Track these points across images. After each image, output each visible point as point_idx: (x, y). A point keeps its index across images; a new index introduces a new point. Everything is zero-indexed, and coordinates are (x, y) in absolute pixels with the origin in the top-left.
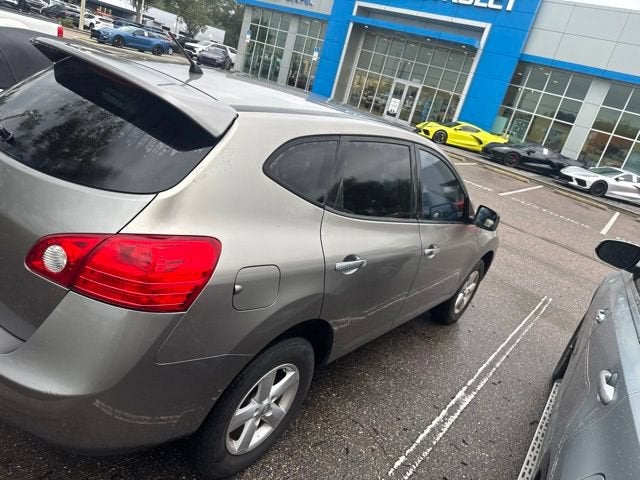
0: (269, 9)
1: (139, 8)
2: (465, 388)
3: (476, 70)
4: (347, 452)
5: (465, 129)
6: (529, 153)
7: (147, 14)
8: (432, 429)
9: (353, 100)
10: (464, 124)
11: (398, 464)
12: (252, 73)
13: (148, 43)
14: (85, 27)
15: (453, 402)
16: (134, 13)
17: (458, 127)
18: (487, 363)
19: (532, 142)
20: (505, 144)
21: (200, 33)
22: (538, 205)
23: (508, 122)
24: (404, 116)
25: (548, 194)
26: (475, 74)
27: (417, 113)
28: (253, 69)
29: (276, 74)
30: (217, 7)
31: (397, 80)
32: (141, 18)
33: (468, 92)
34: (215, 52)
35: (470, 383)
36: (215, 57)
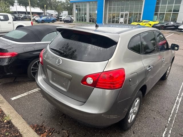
0: (80, 2)
1: (44, 11)
2: (178, 97)
3: (145, 4)
4: (154, 119)
5: (145, 22)
6: (167, 25)
7: (47, 12)
8: (174, 109)
9: (109, 22)
10: (145, 21)
11: (169, 120)
12: (79, 21)
13: (50, 20)
14: (33, 20)
15: (176, 101)
16: (43, 13)
17: (143, 22)
18: (181, 88)
19: (167, 21)
20: (159, 24)
21: (62, 14)
22: (175, 40)
23: (157, 17)
24: (125, 22)
25: (176, 35)
26: (145, 5)
27: (129, 21)
28: (79, 20)
29: (86, 20)
30: (64, 5)
31: (121, 13)
32: (46, 14)
33: (144, 11)
34: (68, 18)
35: (179, 95)
36: (68, 19)
